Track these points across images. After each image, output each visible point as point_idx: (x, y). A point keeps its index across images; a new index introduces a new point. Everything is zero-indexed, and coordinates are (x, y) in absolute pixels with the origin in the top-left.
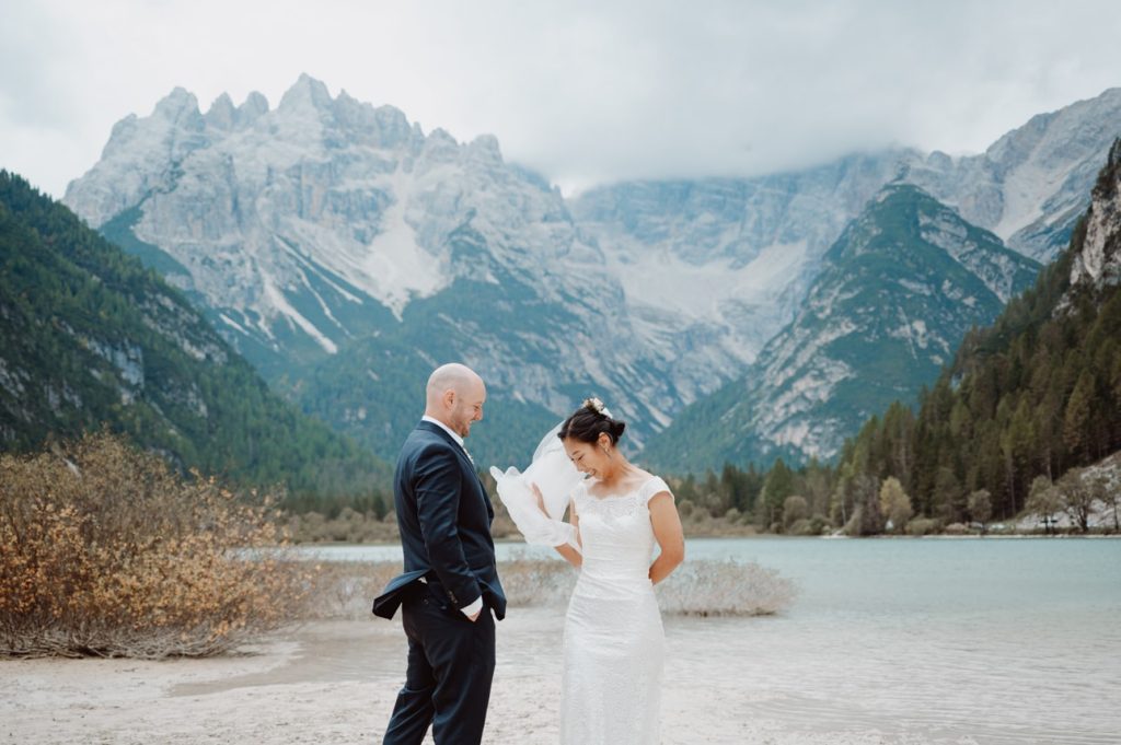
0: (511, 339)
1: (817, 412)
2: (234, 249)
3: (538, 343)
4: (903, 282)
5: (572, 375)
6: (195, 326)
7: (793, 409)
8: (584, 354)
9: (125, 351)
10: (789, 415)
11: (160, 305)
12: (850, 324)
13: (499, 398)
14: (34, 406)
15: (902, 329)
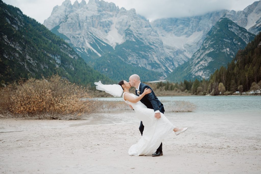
0: (138, 53)
1: (205, 69)
2: (79, 34)
3: (144, 54)
4: (224, 39)
5: (151, 61)
6: (71, 51)
7: (200, 68)
8: (154, 56)
9: (57, 56)
10: (199, 69)
11: (64, 46)
12: (212, 49)
13: (136, 66)
14: (38, 68)
15: (224, 50)
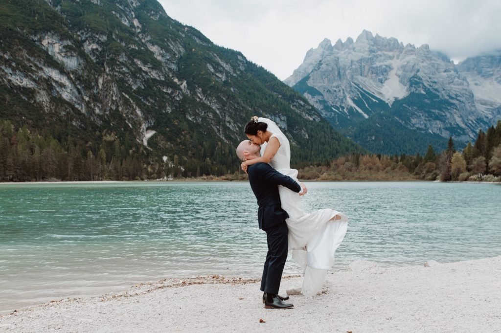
0: (429, 113)
3: (438, 113)
5: (451, 124)
8: (456, 116)
9: (279, 117)
13: (423, 132)
